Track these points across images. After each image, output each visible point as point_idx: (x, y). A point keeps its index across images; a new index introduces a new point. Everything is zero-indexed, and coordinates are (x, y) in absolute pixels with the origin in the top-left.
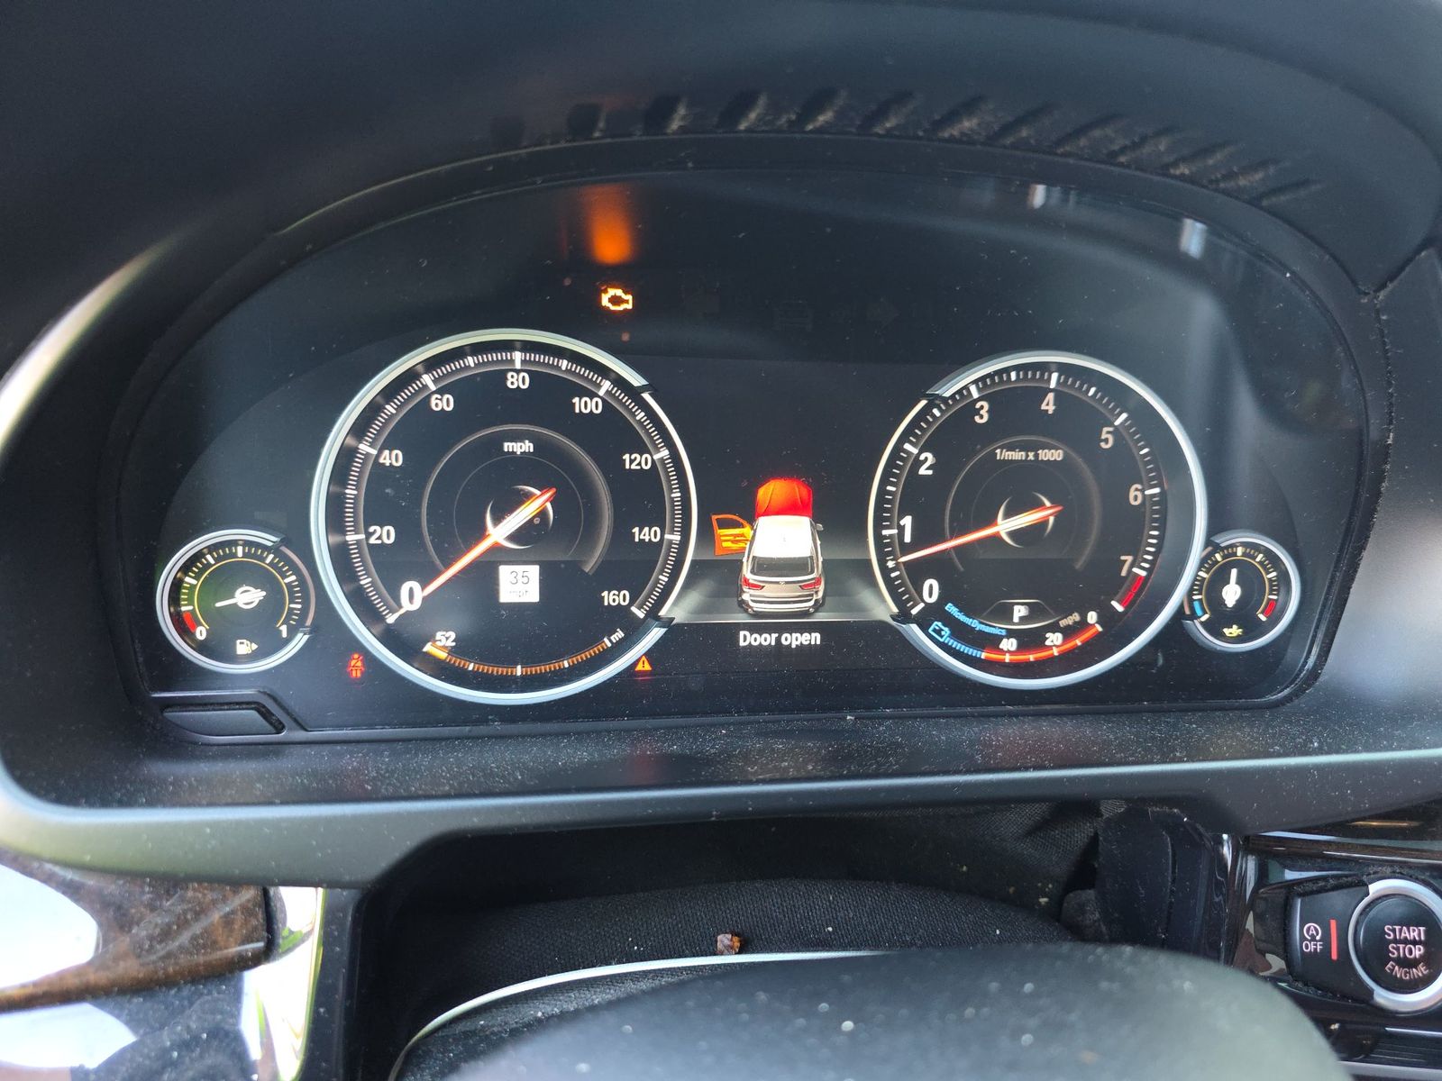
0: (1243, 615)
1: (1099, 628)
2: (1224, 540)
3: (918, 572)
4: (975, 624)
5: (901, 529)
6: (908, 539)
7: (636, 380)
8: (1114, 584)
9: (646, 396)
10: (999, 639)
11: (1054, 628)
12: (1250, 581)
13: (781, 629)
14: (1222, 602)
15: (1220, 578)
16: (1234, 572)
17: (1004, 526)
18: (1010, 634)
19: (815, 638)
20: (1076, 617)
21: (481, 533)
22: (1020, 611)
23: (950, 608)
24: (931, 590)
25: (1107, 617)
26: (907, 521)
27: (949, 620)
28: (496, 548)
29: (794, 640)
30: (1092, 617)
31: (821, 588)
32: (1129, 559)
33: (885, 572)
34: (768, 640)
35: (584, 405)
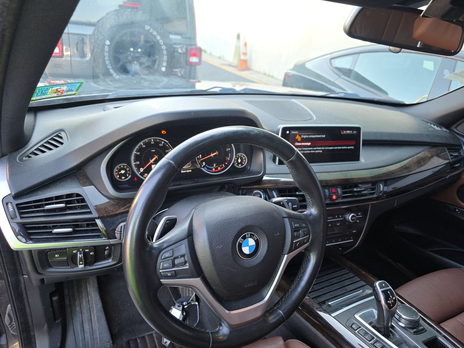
0: (241, 163)
1: (224, 166)
2: (238, 154)
3: (202, 161)
4: (210, 167)
5: (200, 156)
6: (201, 157)
7: (167, 142)
8: (226, 161)
9: (168, 143)
10: (213, 169)
11: (219, 167)
12: (241, 159)
13: (186, 170)
14: (238, 162)
15: (238, 159)
16: (240, 158)
17: (212, 155)
18: (214, 168)
19: (191, 171)
20: (222, 165)
21: (149, 161)
22: (215, 165)
23: (207, 166)
24: (204, 163)
25: (225, 165)
26: (200, 155)
27: (206, 167)
28: (151, 163)
29: (188, 171)
30: (223, 165)
31: (191, 164)
32: (227, 158)
33: (198, 162)
34: (185, 171)
35: (160, 145)
